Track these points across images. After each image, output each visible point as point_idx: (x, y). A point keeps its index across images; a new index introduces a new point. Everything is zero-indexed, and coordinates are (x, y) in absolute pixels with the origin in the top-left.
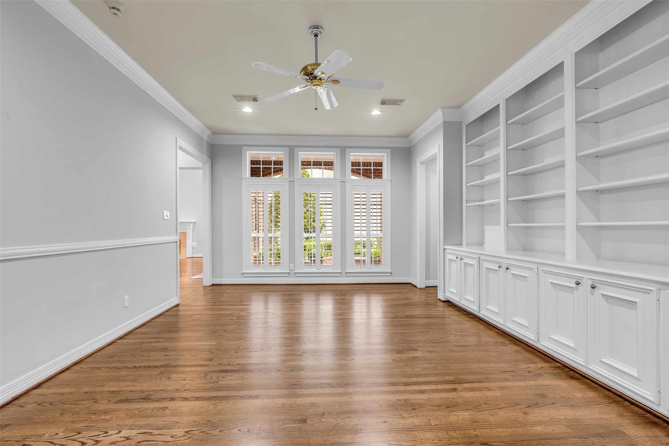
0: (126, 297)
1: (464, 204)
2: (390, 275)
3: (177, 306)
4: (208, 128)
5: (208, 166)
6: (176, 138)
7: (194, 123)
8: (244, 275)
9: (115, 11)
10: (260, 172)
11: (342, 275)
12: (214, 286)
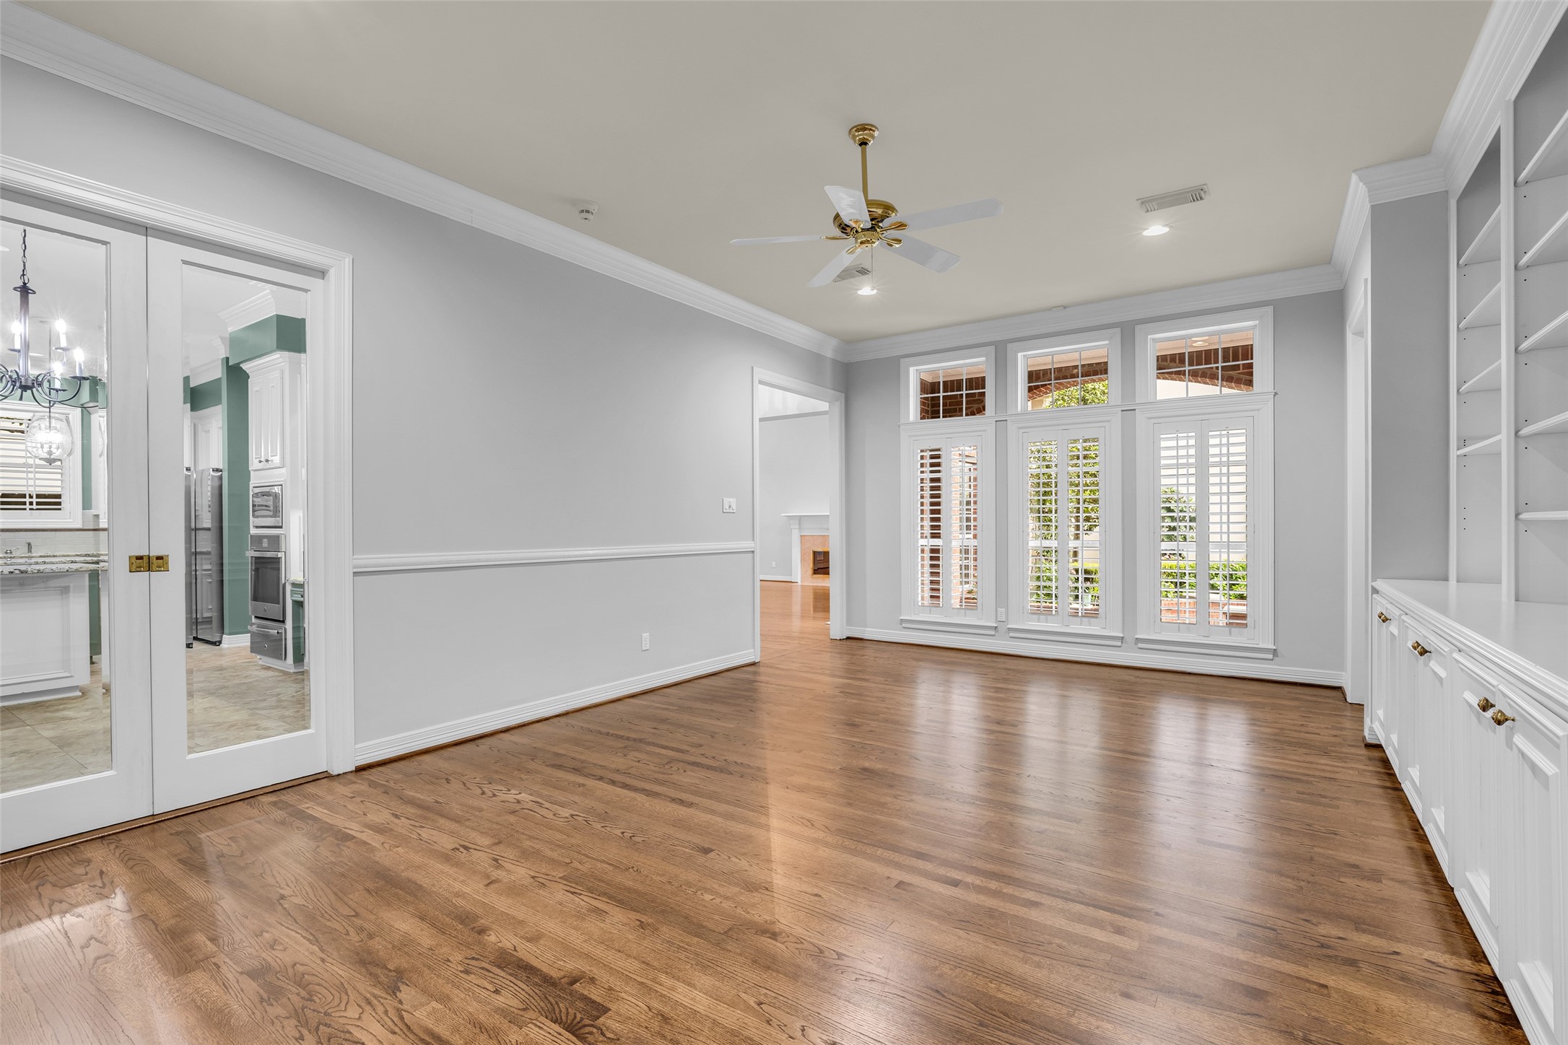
0: (646, 635)
1: (1454, 453)
2: (1271, 656)
3: (752, 665)
4: (830, 334)
5: (838, 409)
6: (753, 367)
7: (797, 333)
8: (904, 625)
9: (585, 215)
10: (962, 405)
11: (1124, 645)
12: (851, 641)
